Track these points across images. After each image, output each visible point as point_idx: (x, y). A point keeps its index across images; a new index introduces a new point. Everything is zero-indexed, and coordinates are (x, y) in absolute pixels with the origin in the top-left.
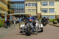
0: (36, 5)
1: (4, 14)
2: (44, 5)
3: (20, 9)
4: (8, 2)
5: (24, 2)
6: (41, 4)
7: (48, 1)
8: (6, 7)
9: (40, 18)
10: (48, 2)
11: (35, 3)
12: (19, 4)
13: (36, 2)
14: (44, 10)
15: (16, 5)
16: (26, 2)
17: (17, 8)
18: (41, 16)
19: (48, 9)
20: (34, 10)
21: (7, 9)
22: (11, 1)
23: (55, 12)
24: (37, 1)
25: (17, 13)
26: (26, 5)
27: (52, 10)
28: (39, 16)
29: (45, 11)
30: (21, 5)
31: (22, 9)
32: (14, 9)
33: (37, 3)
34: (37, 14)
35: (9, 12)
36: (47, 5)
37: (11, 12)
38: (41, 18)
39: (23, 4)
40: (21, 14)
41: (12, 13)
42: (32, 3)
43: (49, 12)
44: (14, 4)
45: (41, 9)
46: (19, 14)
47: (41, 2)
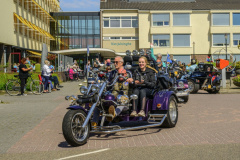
0: (136, 24)
1: (40, 52)
2: (160, 24)
3: (86, 36)
4: (51, 14)
5: (99, 14)
6: (149, 19)
7: (171, 12)
8: (46, 28)
10: (171, 15)
11: (133, 18)
12: (84, 21)
13: (135, 15)
14: (159, 38)
15: (77, 25)
16: (105, 15)
17: (77, 32)
19: (172, 36)
20: (129, 38)
21: (49, 37)
22: (59, 11)
23: (191, 45)
24: (137, 12)
25: (79, 47)
26: (106, 24)
27: (183, 38)
29: (163, 43)
30: (90, 22)
31: (94, 35)
32: (68, 35)
33: (137, 18)
34: (138, 50)
35: (53, 45)
36: (167, 23)
37: (62, 45)
39: (97, 22)
40: (91, 49)
41: (63, 47)
42: (123, 18)
43: (174, 44)
44: (68, 19)
45: (150, 35)
46: (86, 50)
47: (150, 14)
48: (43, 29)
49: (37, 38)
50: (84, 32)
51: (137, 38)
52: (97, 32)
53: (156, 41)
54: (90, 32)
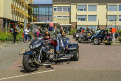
0: (70, 10)
1: (23, 23)
2: (82, 10)
4: (29, 5)
5: (52, 5)
6: (77, 8)
7: (87, 4)
8: (26, 12)
9: (75, 28)
10: (88, 6)
11: (69, 7)
12: (44, 8)
13: (69, 5)
14: (81, 17)
15: (41, 10)
16: (54, 5)
17: (41, 14)
18: (76, 26)
19: (87, 16)
20: (66, 17)
21: (27, 16)
22: (33, 3)
23: (97, 21)
24: (70, 4)
25: (41, 21)
26: (55, 10)
27: (93, 17)
28: (74, 26)
29: (83, 19)
30: (47, 9)
31: (49, 15)
32: (37, 15)
33: (70, 7)
34: (70, 23)
35: (30, 20)
36: (85, 10)
37: (33, 20)
39: (51, 9)
40: (48, 22)
41: (34, 21)
42: (63, 7)
43: (89, 20)
44: (37, 7)
45: (77, 15)
46: (45, 22)
47: (77, 5)
48: (25, 12)
49: (22, 16)
50: (44, 14)
51: (70, 17)
52: (51, 14)
53: (79, 19)
54: (47, 14)
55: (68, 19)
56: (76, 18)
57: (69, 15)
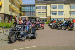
0: (46, 8)
2: (54, 8)
3: (31, 12)
4: (20, 5)
5: (35, 5)
6: (50, 7)
7: (57, 4)
11: (45, 6)
12: (30, 7)
17: (28, 11)
18: (50, 18)
19: (58, 12)
21: (19, 12)
22: (22, 4)
23: (64, 15)
24: (46, 4)
25: (28, 15)
26: (37, 8)
29: (55, 14)
31: (33, 12)
32: (25, 11)
33: (47, 6)
34: (47, 16)
35: (21, 15)
36: (56, 8)
37: (23, 15)
38: (50, 20)
39: (34, 7)
40: (32, 16)
42: (42, 6)
43: (58, 15)
44: (25, 7)
45: (51, 12)
46: (30, 16)
47: (51, 5)
48: (17, 9)
49: (16, 12)
51: (46, 13)
52: (34, 11)
53: (52, 14)
54: (32, 11)
55: (45, 14)
56: (50, 13)
57: (45, 12)
